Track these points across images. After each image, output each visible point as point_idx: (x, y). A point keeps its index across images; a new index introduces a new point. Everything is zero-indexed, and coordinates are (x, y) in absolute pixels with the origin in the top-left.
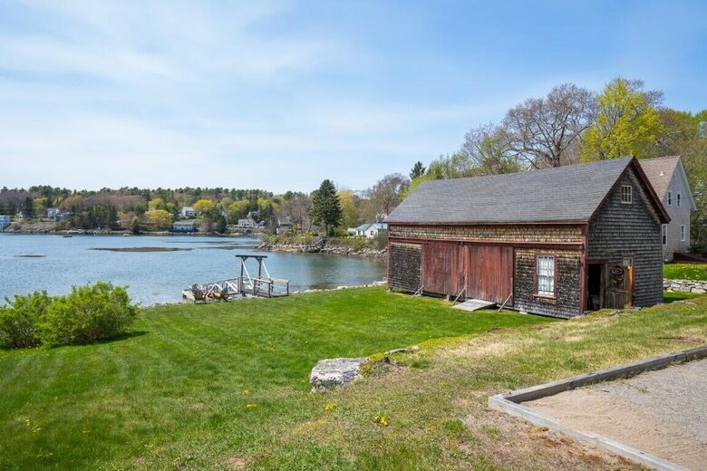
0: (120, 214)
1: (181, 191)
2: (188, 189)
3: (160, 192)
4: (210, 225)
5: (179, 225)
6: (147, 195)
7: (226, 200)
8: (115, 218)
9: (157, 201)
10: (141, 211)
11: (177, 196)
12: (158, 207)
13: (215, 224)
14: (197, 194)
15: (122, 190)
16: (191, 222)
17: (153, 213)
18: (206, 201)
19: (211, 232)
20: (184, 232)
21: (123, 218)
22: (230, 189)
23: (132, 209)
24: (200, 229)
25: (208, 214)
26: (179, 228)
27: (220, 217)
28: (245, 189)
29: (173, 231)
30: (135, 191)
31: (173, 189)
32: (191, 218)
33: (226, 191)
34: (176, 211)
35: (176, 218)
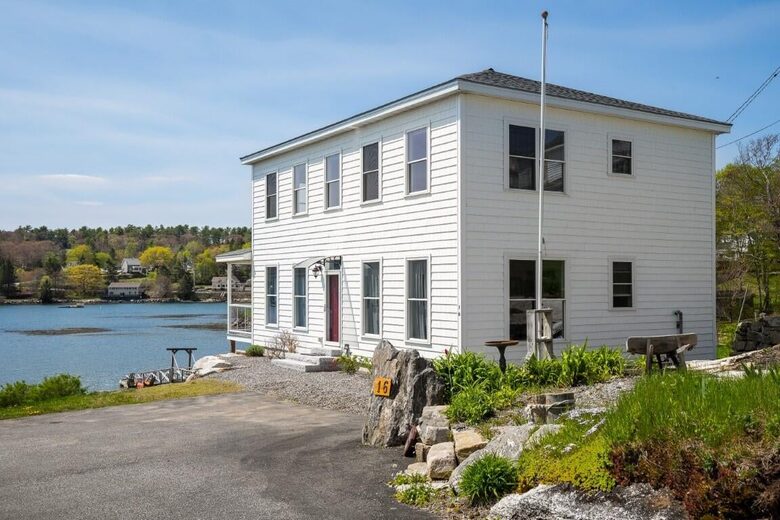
0: (19, 272)
1: (120, 232)
2: (130, 229)
3: (85, 235)
4: (167, 287)
5: (117, 287)
6: (62, 239)
7: (193, 245)
8: (11, 278)
9: (80, 249)
10: (54, 267)
11: (113, 240)
12: (82, 260)
13: (176, 285)
14: (147, 235)
15: (20, 231)
16: (136, 283)
17: (73, 270)
18: (160, 249)
19: (168, 298)
20: (124, 298)
21: (25, 279)
22: (201, 228)
23: (39, 264)
24: (149, 293)
25: (164, 270)
26: (117, 293)
27: (183, 273)
28: (224, 228)
29: (108, 298)
30: (42, 234)
31: (106, 227)
32: (137, 275)
33: (194, 230)
34: (113, 265)
35: (112, 277)
